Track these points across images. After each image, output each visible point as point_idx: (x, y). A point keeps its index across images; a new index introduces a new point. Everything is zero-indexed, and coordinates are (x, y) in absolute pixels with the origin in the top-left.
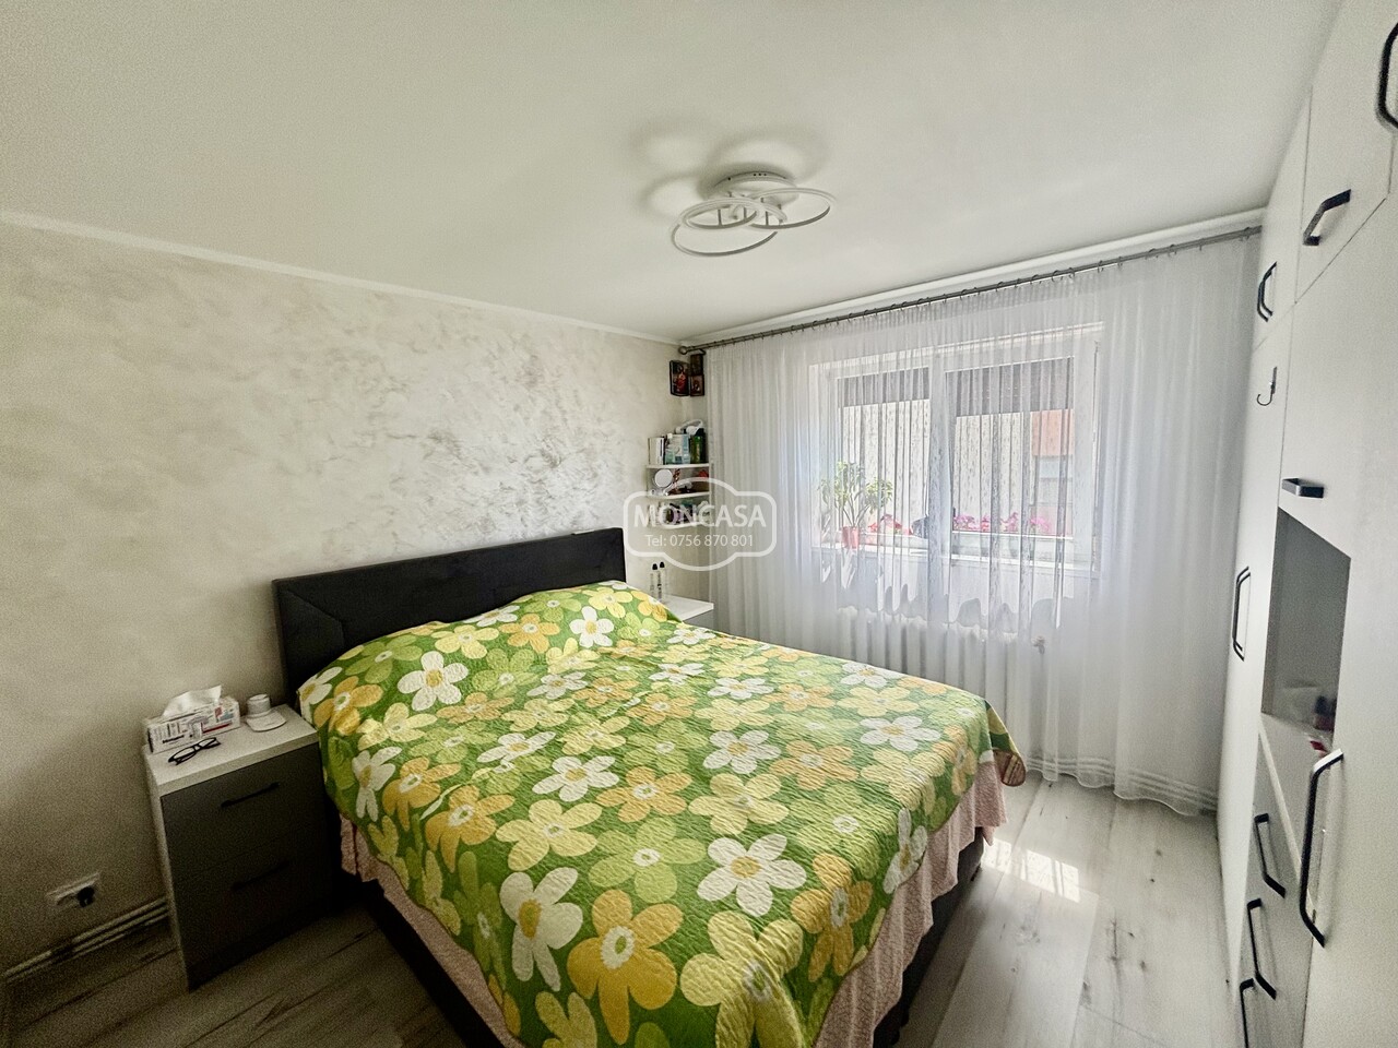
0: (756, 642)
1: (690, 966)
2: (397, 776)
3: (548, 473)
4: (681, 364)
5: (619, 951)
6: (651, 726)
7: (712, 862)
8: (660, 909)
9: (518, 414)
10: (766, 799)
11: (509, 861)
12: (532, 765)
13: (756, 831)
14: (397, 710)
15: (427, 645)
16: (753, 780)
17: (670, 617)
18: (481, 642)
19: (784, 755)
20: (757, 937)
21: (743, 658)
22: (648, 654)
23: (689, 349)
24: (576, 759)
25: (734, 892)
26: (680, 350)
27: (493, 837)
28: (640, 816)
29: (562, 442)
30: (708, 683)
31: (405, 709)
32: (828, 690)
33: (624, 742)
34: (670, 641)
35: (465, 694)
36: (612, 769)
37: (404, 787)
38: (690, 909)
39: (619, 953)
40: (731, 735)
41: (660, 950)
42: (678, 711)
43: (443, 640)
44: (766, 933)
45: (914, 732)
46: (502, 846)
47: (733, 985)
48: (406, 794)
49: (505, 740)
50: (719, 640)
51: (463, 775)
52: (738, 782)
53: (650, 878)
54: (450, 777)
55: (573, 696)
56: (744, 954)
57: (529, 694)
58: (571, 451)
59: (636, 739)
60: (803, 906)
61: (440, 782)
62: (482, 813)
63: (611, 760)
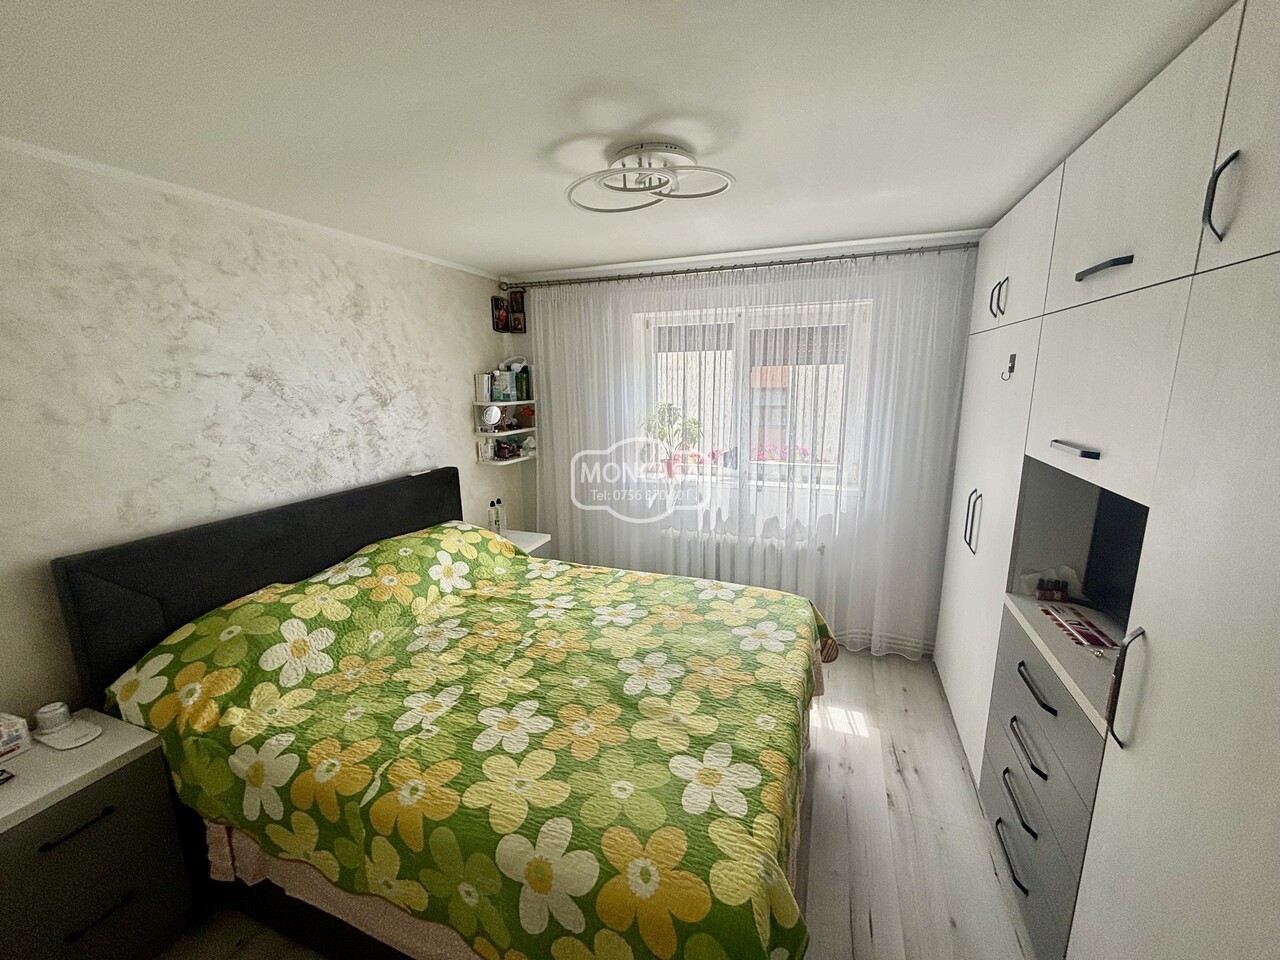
0: (610, 569)
1: (714, 875)
2: (305, 765)
3: (379, 412)
4: (503, 300)
5: (646, 881)
6: (557, 664)
7: (680, 780)
8: (662, 832)
9: (345, 348)
10: (693, 714)
11: (493, 826)
12: (459, 724)
13: (700, 745)
14: (264, 691)
15: (283, 613)
16: (674, 698)
17: (518, 552)
18: (341, 602)
19: (689, 672)
20: (751, 834)
21: (606, 586)
22: (513, 592)
23: (510, 286)
24: (498, 709)
25: (713, 801)
26: (500, 286)
27: (462, 806)
28: (593, 752)
29: (391, 379)
30: (587, 614)
31: (273, 687)
32: (693, 606)
33: (538, 684)
34: (528, 576)
35: (337, 659)
36: (539, 712)
37: (321, 775)
38: (686, 826)
39: (646, 883)
40: (635, 661)
41: (682, 869)
42: (576, 645)
43: (299, 605)
44: (756, 829)
45: (776, 634)
46: (475, 813)
47: (753, 880)
48: (329, 782)
49: (409, 702)
50: (575, 572)
51: (387, 749)
52: (663, 703)
53: (638, 807)
54: (375, 754)
55: (460, 645)
56: (750, 852)
57: (409, 649)
58: (402, 389)
59: (546, 678)
60: (769, 797)
61: (365, 762)
62: (435, 785)
63: (534, 704)
